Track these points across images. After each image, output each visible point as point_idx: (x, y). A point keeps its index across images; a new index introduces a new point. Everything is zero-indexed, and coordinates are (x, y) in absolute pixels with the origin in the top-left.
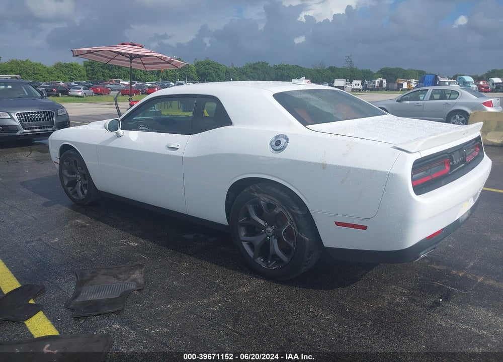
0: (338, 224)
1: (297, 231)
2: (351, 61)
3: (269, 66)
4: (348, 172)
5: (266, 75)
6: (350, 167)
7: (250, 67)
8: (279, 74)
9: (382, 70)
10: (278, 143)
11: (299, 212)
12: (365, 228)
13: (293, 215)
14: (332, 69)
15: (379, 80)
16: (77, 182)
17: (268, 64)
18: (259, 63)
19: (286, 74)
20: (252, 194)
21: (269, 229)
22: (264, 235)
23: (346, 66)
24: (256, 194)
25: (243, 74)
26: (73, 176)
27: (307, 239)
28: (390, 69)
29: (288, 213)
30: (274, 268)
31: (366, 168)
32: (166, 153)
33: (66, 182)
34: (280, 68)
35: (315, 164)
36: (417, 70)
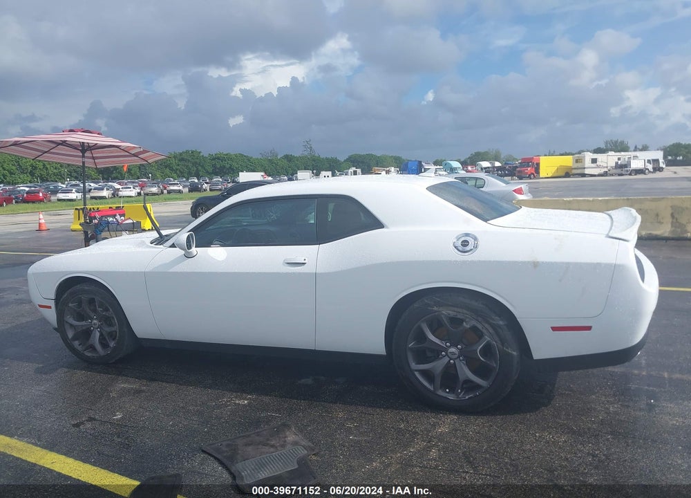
0: (554, 329)
1: (500, 346)
2: (311, 147)
3: (203, 156)
4: (567, 268)
5: (200, 168)
6: (568, 263)
7: (175, 157)
8: (218, 166)
9: (350, 157)
10: (465, 243)
11: (501, 323)
12: (589, 328)
13: (494, 327)
14: (288, 158)
15: (352, 170)
16: (92, 331)
17: (200, 152)
18: (187, 152)
19: (228, 166)
20: (429, 308)
21: (453, 350)
22: (447, 359)
23: (306, 153)
24: (435, 308)
25: (166, 167)
26: (84, 323)
27: (515, 353)
28: (360, 156)
29: (486, 325)
30: (467, 397)
31: (589, 261)
32: (285, 271)
33: (70, 334)
34: (218, 158)
35: (524, 263)
36: (392, 156)
